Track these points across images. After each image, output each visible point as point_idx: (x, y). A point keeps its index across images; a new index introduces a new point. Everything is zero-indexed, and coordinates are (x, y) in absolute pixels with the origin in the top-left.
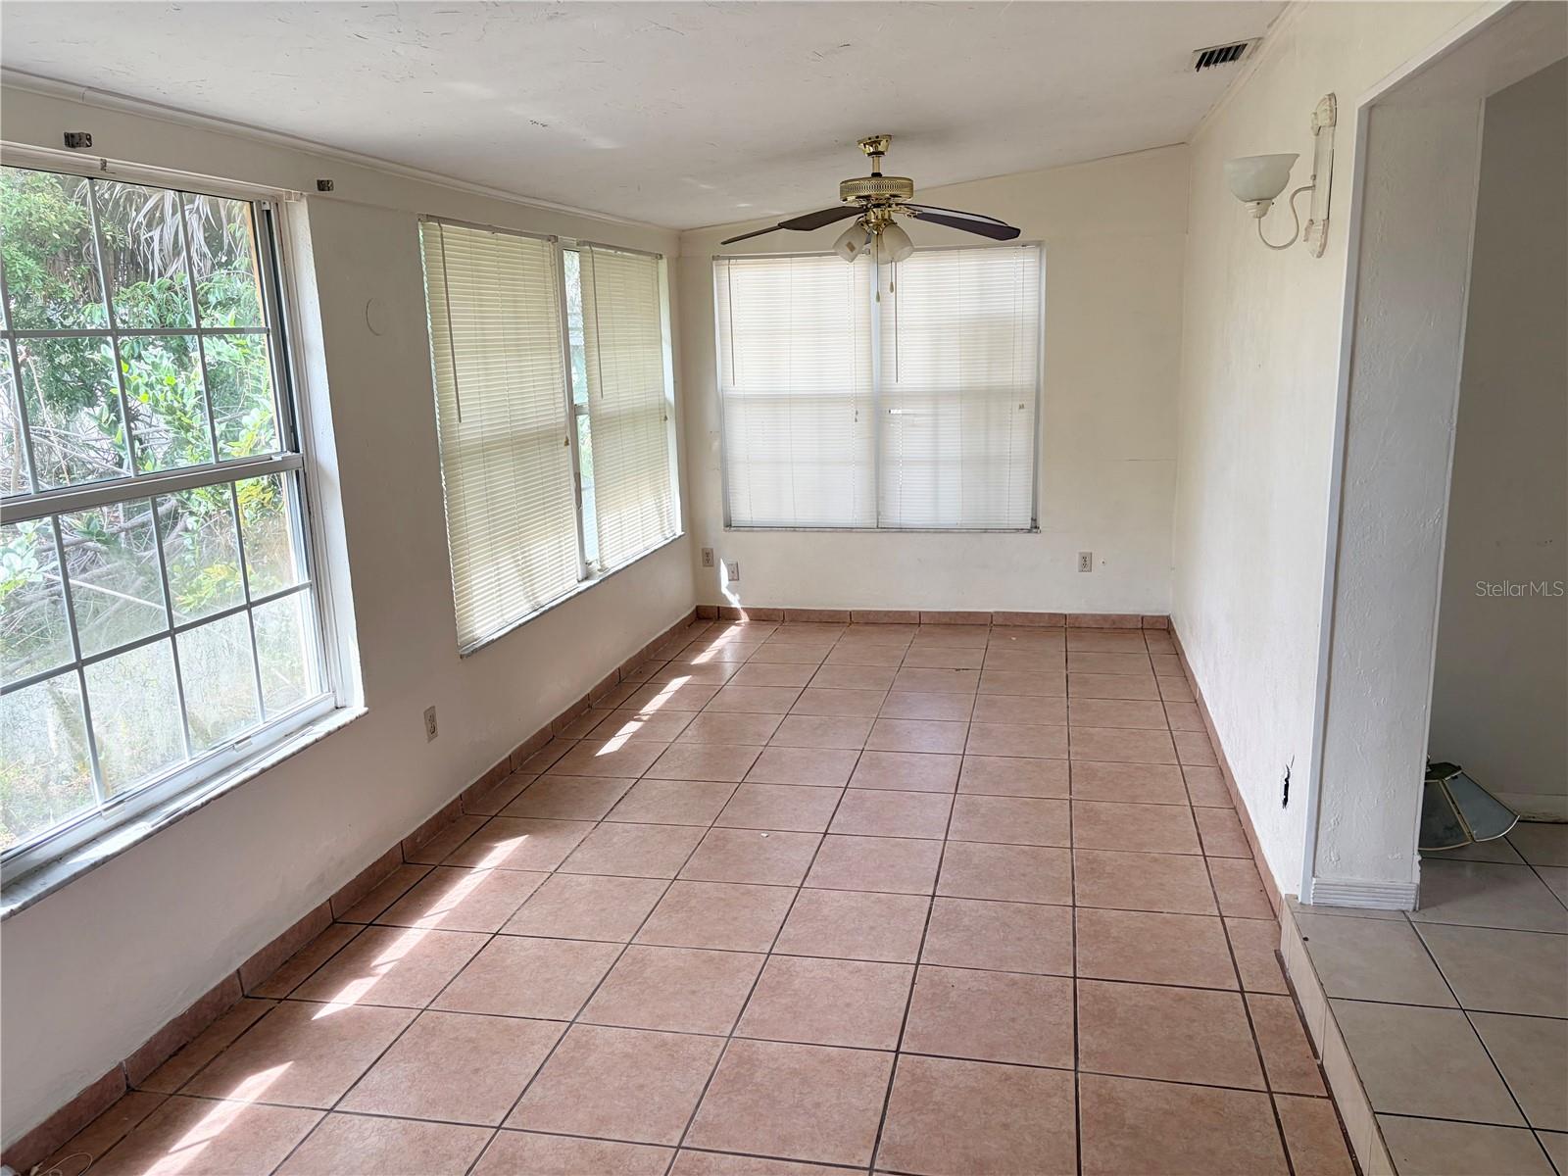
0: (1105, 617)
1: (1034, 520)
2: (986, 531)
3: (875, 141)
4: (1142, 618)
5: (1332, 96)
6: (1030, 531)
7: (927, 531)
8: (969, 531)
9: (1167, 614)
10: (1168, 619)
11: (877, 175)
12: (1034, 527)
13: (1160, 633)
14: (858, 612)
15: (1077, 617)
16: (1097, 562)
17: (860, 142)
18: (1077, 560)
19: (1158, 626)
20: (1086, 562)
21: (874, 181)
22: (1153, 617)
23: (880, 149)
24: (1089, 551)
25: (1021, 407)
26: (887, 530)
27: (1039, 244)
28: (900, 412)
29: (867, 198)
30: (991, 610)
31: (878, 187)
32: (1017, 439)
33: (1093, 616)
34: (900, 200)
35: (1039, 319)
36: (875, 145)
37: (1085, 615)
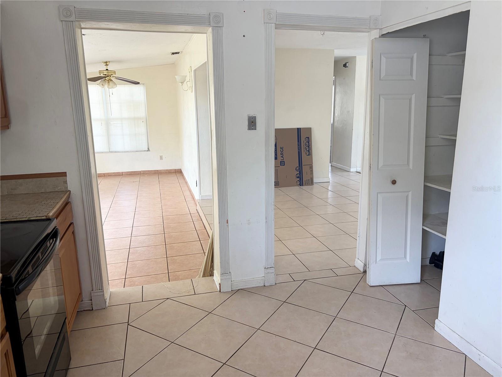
0: (167, 170)
1: (148, 148)
2: (137, 151)
3: (106, 62)
4: (175, 170)
5: (191, 67)
6: (147, 151)
7: (122, 152)
8: (133, 152)
9: (180, 168)
10: (181, 169)
11: (107, 70)
12: (149, 150)
13: (179, 172)
14: (106, 173)
15: (160, 170)
16: (164, 157)
17: (102, 62)
18: (159, 157)
19: (179, 171)
20: (161, 158)
21: (107, 71)
22: (177, 169)
23: (107, 64)
24: (161, 155)
25: (143, 122)
26: (112, 152)
27: (143, 84)
28: (113, 123)
29: (105, 75)
30: (140, 170)
31: (108, 72)
32: (142, 129)
33: (164, 170)
34: (113, 76)
35: (145, 101)
36: (106, 63)
37: (162, 170)
